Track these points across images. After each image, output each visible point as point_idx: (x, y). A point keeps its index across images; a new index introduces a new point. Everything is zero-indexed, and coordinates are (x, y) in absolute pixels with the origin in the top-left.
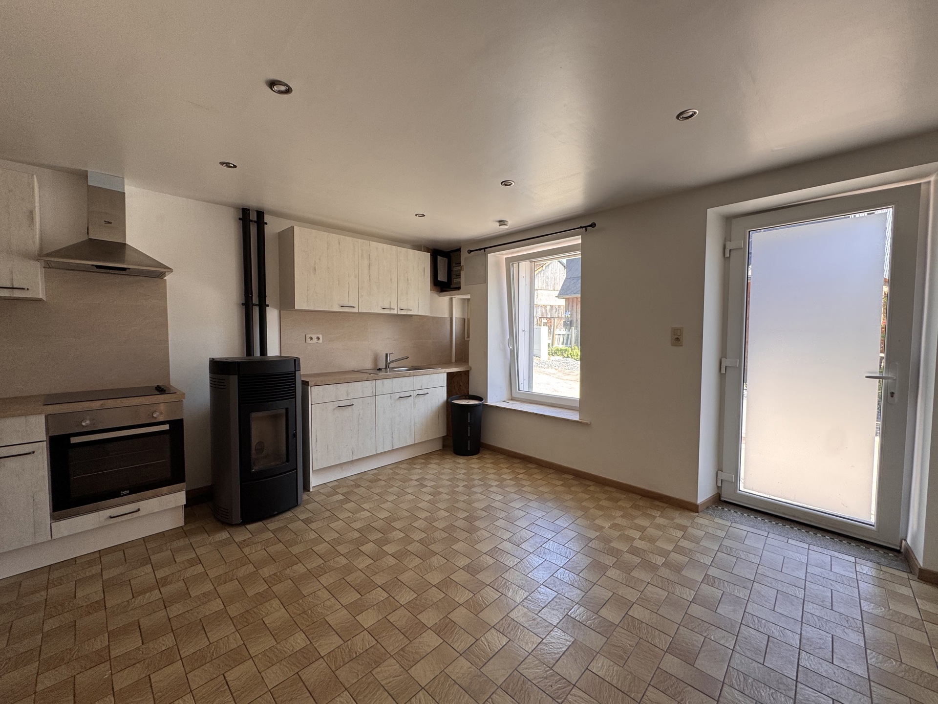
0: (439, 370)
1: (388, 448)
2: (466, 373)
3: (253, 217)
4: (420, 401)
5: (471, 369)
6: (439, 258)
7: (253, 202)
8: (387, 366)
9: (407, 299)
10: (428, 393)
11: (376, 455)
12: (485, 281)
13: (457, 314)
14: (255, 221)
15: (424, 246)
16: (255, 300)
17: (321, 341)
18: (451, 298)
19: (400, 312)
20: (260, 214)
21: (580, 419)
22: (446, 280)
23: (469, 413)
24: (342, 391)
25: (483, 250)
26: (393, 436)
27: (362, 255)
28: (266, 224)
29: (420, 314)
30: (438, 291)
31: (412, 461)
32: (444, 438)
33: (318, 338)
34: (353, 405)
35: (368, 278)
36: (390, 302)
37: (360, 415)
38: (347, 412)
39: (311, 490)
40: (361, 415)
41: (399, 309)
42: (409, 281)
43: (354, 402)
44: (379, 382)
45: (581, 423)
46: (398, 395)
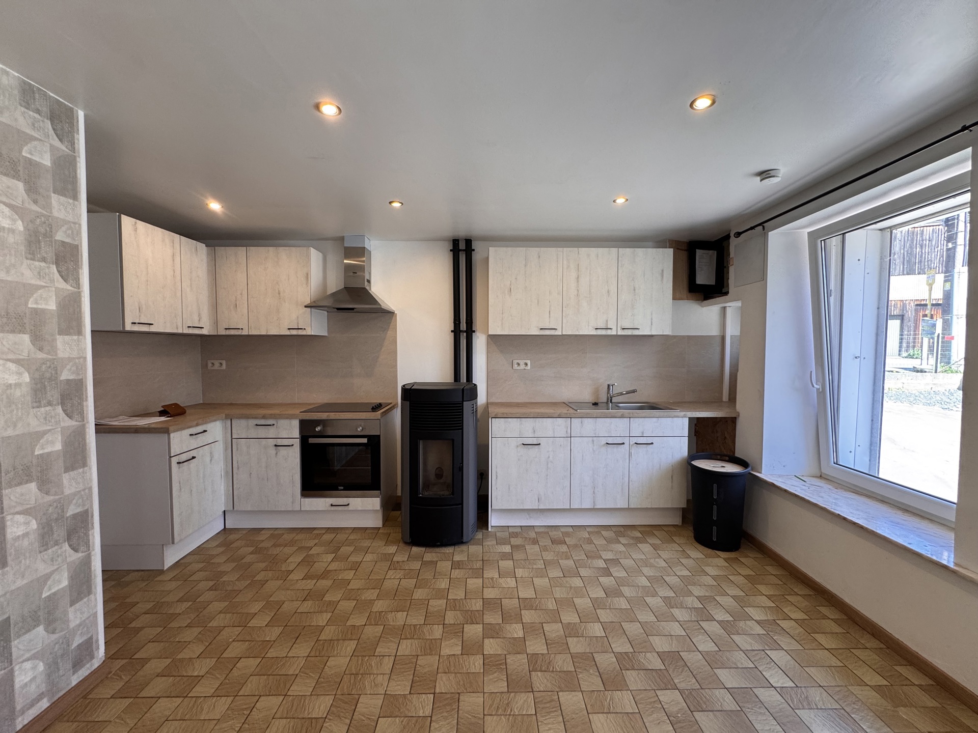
0: (678, 413)
1: (587, 505)
2: (731, 422)
3: (462, 246)
4: (641, 454)
5: (739, 415)
6: (699, 253)
7: (462, 233)
8: (610, 400)
9: (633, 315)
10: (652, 443)
11: (570, 510)
12: (763, 277)
13: (733, 329)
14: (463, 250)
15: (670, 240)
16: (463, 326)
17: (529, 367)
18: (725, 308)
19: (620, 333)
20: (469, 242)
21: (956, 564)
22: (712, 282)
23: (715, 486)
24: (527, 427)
25: (761, 227)
26: (596, 491)
27: (568, 267)
28: (474, 250)
29: (653, 334)
30: (697, 300)
31: (623, 530)
32: (684, 511)
33: (526, 364)
34: (539, 444)
35: (576, 292)
36: (607, 321)
37: (549, 457)
38: (534, 451)
39: (490, 530)
40: (551, 458)
41: (619, 329)
42: (637, 291)
43: (542, 441)
44: (576, 422)
45: (954, 572)
46: (604, 441)
